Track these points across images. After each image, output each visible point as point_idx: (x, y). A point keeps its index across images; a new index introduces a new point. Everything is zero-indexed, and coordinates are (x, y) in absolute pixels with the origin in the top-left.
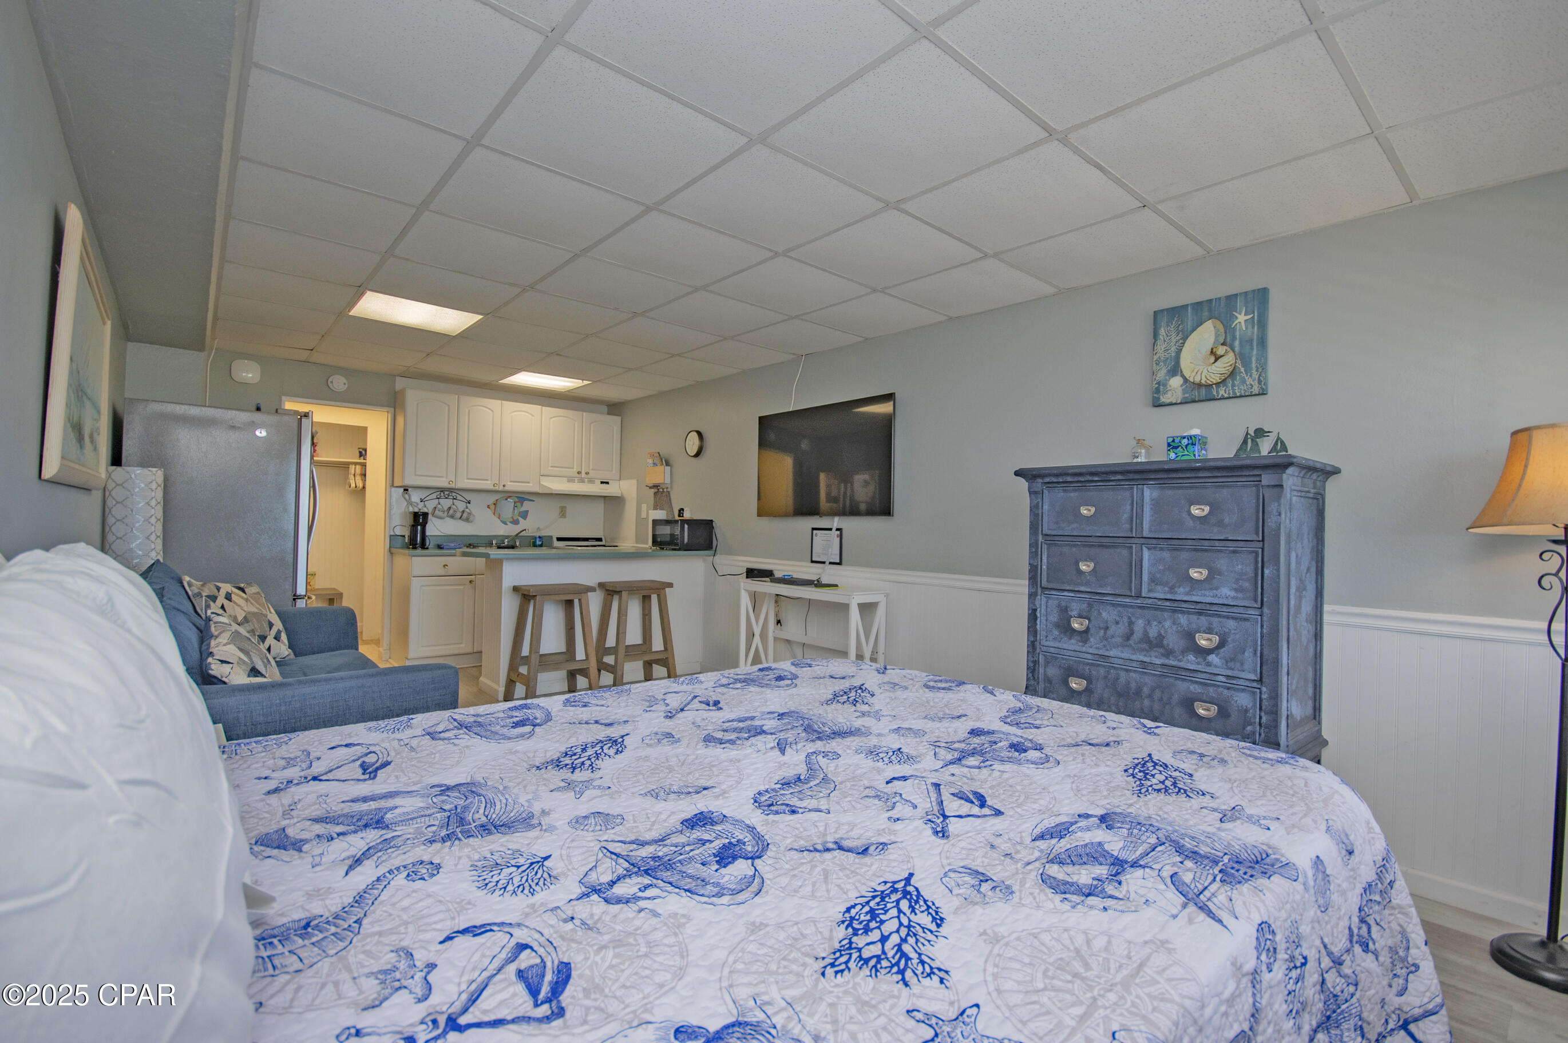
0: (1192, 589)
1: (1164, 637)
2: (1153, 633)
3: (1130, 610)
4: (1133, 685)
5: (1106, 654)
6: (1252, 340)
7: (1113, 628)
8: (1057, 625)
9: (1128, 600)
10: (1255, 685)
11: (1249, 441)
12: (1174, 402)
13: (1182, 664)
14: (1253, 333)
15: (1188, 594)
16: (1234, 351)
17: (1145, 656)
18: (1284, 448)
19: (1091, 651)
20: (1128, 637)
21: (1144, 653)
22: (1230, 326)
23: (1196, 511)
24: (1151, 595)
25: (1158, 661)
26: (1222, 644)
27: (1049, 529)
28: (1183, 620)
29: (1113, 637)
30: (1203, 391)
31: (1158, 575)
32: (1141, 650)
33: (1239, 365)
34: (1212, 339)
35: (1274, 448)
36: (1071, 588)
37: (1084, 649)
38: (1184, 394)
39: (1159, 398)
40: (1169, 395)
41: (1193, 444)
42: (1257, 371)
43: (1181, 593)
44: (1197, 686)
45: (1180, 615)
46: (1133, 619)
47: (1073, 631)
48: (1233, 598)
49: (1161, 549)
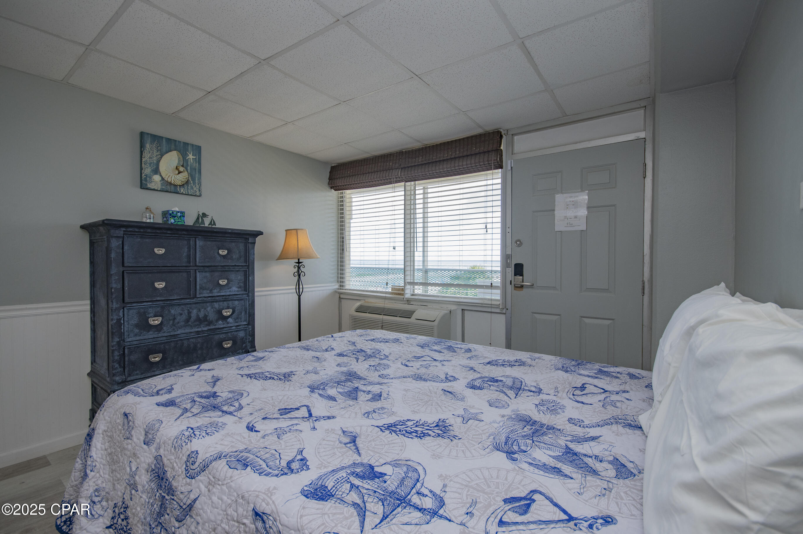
0: (221, 289)
1: (207, 316)
2: (201, 315)
3: (189, 306)
4: (192, 346)
5: (176, 333)
6: (196, 169)
7: (178, 318)
8: (137, 326)
9: (188, 301)
10: (246, 326)
11: (200, 218)
12: (156, 189)
13: (217, 327)
14: (196, 166)
15: (218, 292)
16: (188, 172)
17: (198, 328)
18: (215, 224)
19: (165, 334)
20: (187, 320)
21: (197, 327)
22: (186, 158)
23: (221, 252)
24: (201, 296)
25: (206, 329)
26: (233, 312)
27: (128, 262)
28: (216, 305)
29: (178, 323)
30: (173, 187)
31: (204, 285)
32: (195, 326)
33: (190, 179)
34: (177, 161)
35: (210, 224)
36: (150, 300)
37: (160, 335)
38: (162, 186)
39: (147, 185)
40: (153, 184)
41: (183, 216)
42: (198, 185)
43: (216, 293)
44: (223, 335)
45: (215, 303)
46: (191, 310)
47: (152, 326)
48: (238, 291)
49: (206, 272)
